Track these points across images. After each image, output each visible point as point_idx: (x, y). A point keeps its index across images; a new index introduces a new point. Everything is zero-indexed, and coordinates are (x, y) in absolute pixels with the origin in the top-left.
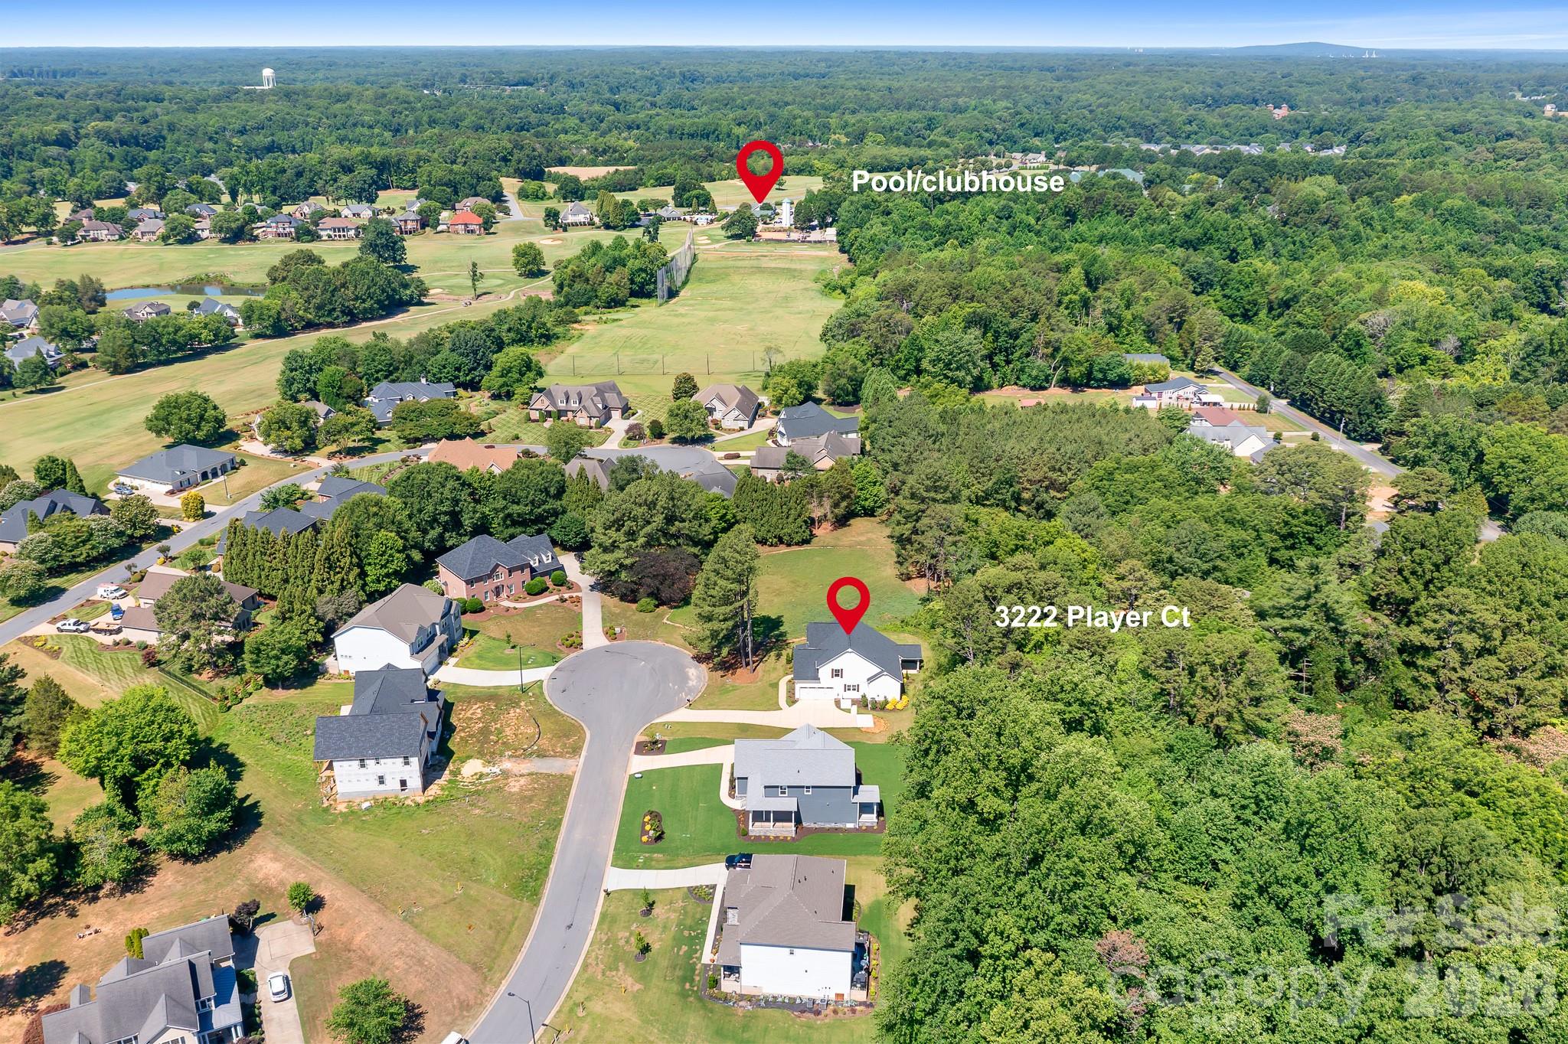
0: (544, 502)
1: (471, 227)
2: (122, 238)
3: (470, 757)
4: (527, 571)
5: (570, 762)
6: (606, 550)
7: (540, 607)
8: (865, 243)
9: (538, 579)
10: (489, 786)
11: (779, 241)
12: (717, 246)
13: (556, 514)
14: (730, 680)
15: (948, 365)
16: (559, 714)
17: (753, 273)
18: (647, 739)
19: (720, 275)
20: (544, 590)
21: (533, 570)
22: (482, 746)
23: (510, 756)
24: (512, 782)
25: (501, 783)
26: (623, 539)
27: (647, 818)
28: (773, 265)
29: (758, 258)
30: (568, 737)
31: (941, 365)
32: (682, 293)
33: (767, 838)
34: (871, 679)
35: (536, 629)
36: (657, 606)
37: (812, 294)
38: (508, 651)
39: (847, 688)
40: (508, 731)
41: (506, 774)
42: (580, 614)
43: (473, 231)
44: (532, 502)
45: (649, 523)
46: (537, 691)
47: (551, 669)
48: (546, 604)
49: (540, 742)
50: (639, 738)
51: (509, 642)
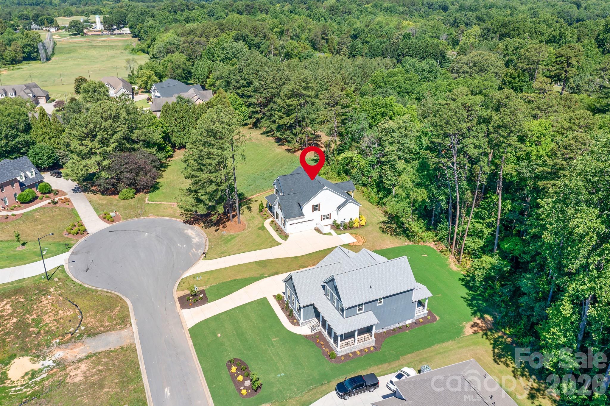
0: (16, 136)
3: (13, 357)
4: (17, 185)
5: (124, 332)
6: (84, 157)
7: (36, 210)
8: (148, 29)
9: (27, 190)
10: (46, 384)
11: (99, 35)
12: (65, 39)
13: (27, 144)
14: (224, 232)
16: (92, 291)
17: (90, 48)
18: (187, 292)
19: (72, 50)
20: (34, 199)
21: (21, 184)
22: (23, 341)
23: (59, 344)
24: (72, 371)
25: (59, 376)
26: (98, 146)
27: (234, 369)
28: (100, 44)
29: (90, 42)
30: (110, 309)
32: (53, 59)
33: (354, 353)
34: (339, 208)
35: (40, 227)
36: (135, 193)
37: (126, 54)
38: (20, 248)
39: (323, 218)
40: (47, 319)
41: (61, 364)
42: (73, 210)
44: (6, 137)
45: (116, 133)
46: (61, 276)
47: (66, 255)
48: (41, 208)
49: (85, 321)
50: (177, 294)
51: (19, 241)
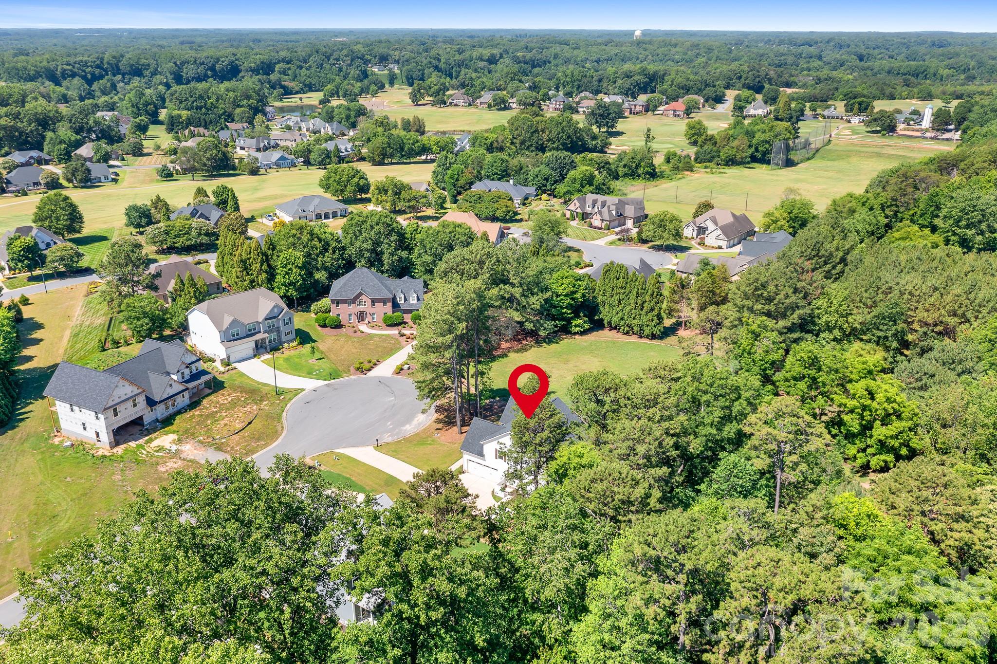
1: (678, 113)
2: (470, 105)
3: (174, 432)
4: (391, 305)
7: (382, 336)
9: (396, 314)
10: (153, 459)
11: (917, 137)
12: (854, 137)
14: (438, 434)
15: (957, 222)
16: (279, 420)
17: (871, 157)
18: (311, 463)
19: (844, 155)
20: (397, 324)
21: (396, 306)
22: (193, 427)
23: (198, 442)
24: (172, 462)
25: (162, 461)
28: (893, 153)
29: (882, 147)
30: (258, 440)
31: (951, 222)
35: (355, 351)
38: (312, 361)
40: (225, 421)
41: (177, 454)
42: (401, 348)
43: (679, 116)
46: (289, 397)
47: (323, 383)
48: (388, 335)
49: (233, 437)
